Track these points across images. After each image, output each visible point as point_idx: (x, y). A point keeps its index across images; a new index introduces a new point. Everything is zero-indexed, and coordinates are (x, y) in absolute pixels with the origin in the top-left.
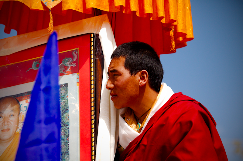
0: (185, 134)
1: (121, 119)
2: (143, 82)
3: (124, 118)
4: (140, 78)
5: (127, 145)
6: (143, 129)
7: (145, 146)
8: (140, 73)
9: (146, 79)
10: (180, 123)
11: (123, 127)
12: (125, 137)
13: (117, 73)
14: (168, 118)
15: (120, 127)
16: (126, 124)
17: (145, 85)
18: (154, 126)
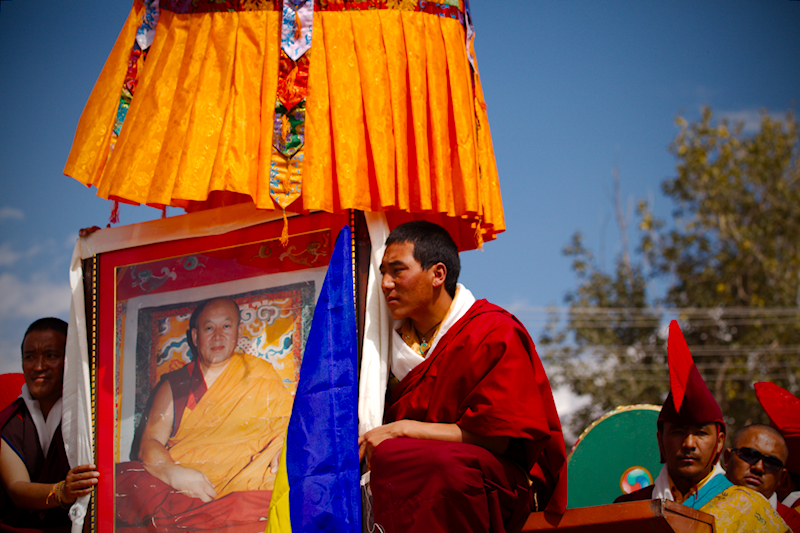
0: (495, 362)
1: (395, 336)
2: (439, 281)
3: (401, 335)
4: (434, 275)
5: (404, 375)
6: (430, 352)
7: (435, 378)
8: (434, 267)
9: (444, 277)
10: (488, 345)
11: (399, 349)
12: (402, 363)
13: (402, 267)
14: (469, 336)
15: (394, 348)
16: (405, 344)
17: (440, 286)
18: (447, 349)
